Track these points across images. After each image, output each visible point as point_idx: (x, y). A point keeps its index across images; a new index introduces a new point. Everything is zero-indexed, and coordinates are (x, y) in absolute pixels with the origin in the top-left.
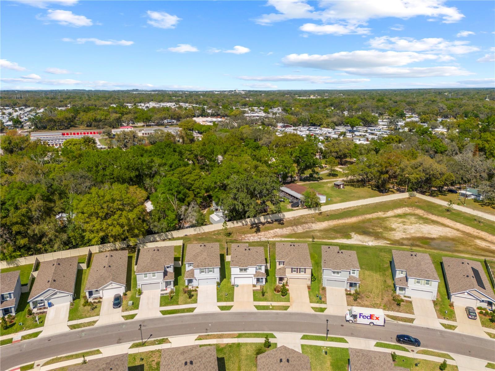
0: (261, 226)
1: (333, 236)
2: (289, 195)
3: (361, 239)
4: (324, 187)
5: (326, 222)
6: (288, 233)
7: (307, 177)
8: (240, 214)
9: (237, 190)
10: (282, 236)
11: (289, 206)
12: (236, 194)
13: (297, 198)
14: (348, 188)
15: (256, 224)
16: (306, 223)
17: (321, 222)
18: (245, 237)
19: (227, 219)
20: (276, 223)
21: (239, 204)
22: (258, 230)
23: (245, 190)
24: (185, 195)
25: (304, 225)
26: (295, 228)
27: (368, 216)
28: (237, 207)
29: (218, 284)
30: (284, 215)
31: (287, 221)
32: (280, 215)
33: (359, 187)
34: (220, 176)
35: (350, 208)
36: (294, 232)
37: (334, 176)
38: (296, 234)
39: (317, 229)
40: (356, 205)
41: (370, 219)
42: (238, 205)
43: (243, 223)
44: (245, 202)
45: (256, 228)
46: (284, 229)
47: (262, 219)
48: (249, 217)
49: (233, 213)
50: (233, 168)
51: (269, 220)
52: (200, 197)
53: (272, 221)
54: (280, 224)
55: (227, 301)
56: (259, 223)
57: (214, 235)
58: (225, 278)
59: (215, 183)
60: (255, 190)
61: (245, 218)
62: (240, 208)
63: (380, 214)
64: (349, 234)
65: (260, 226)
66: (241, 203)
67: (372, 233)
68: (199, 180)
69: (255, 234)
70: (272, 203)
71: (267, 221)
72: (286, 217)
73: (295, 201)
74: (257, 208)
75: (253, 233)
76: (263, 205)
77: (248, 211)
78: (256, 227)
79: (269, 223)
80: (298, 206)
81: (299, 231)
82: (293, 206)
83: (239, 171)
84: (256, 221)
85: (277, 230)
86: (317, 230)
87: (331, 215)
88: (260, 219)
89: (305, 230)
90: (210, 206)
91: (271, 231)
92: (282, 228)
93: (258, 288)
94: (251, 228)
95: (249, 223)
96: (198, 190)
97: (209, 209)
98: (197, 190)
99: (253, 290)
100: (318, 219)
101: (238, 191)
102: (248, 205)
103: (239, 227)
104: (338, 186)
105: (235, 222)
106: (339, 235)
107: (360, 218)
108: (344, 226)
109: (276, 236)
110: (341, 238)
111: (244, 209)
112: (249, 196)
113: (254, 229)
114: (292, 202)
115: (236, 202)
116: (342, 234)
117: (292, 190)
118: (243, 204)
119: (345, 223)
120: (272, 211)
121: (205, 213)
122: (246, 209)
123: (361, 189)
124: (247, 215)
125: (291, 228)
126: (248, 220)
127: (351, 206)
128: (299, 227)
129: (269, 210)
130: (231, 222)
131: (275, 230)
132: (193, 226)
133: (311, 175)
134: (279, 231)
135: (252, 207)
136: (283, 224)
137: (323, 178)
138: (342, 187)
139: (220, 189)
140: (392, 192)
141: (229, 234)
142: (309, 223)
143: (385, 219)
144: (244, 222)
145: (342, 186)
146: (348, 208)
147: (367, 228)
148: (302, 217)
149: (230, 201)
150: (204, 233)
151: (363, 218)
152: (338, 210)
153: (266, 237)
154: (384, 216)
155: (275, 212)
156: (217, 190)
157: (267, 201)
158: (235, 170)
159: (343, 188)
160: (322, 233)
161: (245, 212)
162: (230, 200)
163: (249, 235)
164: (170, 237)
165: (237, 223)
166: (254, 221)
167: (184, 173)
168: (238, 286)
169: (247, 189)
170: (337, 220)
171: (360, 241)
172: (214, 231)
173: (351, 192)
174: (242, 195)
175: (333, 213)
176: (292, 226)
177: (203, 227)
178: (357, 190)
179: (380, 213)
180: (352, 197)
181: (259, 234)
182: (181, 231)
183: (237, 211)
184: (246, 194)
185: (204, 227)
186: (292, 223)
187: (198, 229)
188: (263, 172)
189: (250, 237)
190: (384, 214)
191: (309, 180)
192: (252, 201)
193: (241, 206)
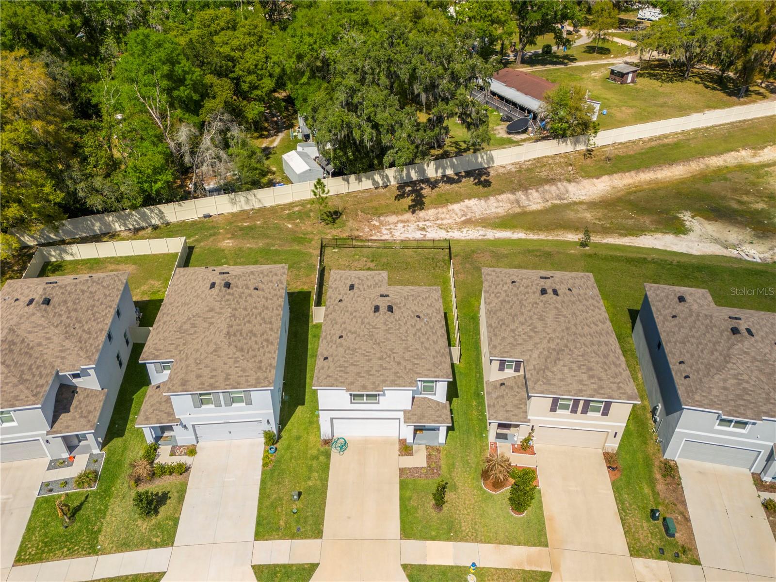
0: (426, 191)
1: (630, 222)
2: (502, 98)
3: (716, 235)
4: (582, 79)
5: (605, 178)
6: (501, 211)
7: (536, 54)
8: (367, 154)
9: (358, 77)
10: (486, 222)
11: (500, 131)
12: (353, 91)
13: (523, 109)
14: (644, 82)
15: (413, 183)
16: (551, 181)
17: (592, 177)
18: (381, 223)
19: (331, 168)
20: (468, 183)
21: (364, 124)
22: (418, 204)
23: (384, 80)
24: (204, 92)
25: (547, 187)
26: (520, 195)
27: (716, 162)
28: (356, 134)
29: (272, 440)
30: (491, 159)
31: (498, 175)
32: (481, 159)
33: (671, 81)
34: (310, 35)
35: (666, 136)
36: (518, 210)
37: (601, 53)
38: (524, 214)
39: (582, 198)
40: (679, 131)
41: (719, 169)
42: (360, 127)
43: (375, 182)
44: (383, 117)
45: (413, 197)
46: (492, 199)
47: (431, 171)
48: (392, 165)
49: (345, 154)
50: (350, 11)
51: (450, 172)
52: (260, 99)
53: (457, 174)
54: (479, 183)
55: (293, 537)
56: (422, 181)
57: (290, 217)
58: (303, 404)
59: (300, 57)
60: (413, 77)
61: (381, 167)
62: (366, 138)
63: (745, 156)
64: (678, 218)
65: (424, 192)
66: (369, 120)
67: (742, 213)
68: (255, 48)
69: (408, 216)
70: (463, 121)
71: (444, 176)
72: (497, 163)
73: (517, 116)
74: (418, 137)
75: (404, 211)
76: (437, 130)
77: (391, 147)
78: (412, 192)
79: (449, 180)
80: (525, 131)
81: (534, 207)
82: (511, 130)
83: (367, 22)
84: (414, 176)
85: (472, 203)
86: (581, 203)
87: (619, 158)
88: (424, 170)
89: (549, 204)
90: (291, 126)
91: (456, 207)
92: (486, 197)
93: (419, 460)
94: (398, 198)
95: (393, 182)
96: (252, 78)
97: (288, 135)
98: (249, 79)
99: (402, 471)
100: (582, 168)
101: (362, 81)
102: (392, 131)
103: (363, 191)
104: (620, 76)
105: (352, 178)
106: (646, 220)
107: (694, 167)
108: (654, 191)
109: (468, 222)
110: (656, 230)
111: (379, 142)
112: (394, 99)
113: (408, 201)
114: (508, 119)
115: (354, 119)
116: (656, 217)
117: (509, 84)
118: (376, 126)
119: (656, 181)
120: (456, 143)
121: (275, 144)
122: (386, 140)
123: (678, 85)
124: (387, 160)
125: (511, 197)
126: (391, 173)
127: (667, 131)
128: (534, 194)
129: (447, 141)
130: (339, 179)
131: (466, 201)
132: (227, 189)
133: (547, 49)
134: (476, 206)
135: (404, 135)
136: (487, 184)
137: (576, 57)
138: (629, 80)
139: (313, 76)
140: (758, 93)
141: (334, 216)
142: (560, 180)
143: (762, 172)
144: (377, 177)
145: (630, 76)
146: (659, 138)
147: (724, 198)
148: (540, 162)
149: (336, 113)
150: (262, 211)
151: (702, 166)
152: (634, 142)
153: (440, 227)
154: (755, 161)
155: (464, 146)
156: (304, 79)
157: (452, 115)
158: (355, 16)
159: (633, 81)
160: (600, 213)
161: (383, 150)
162: (337, 109)
163: (393, 219)
164: (155, 221)
165: (360, 180)
166: (408, 174)
167: (213, 27)
168: (344, 446)
169: (390, 75)
170: (633, 173)
171: (716, 241)
172: (291, 205)
173: (655, 95)
174: (373, 95)
175: (621, 152)
176: (513, 191)
177: (256, 191)
178: (668, 87)
179: (743, 153)
180: (662, 106)
181: (422, 214)
182: (189, 204)
183: (358, 147)
184: (386, 92)
185: (262, 193)
186: (512, 182)
187: (243, 199)
188: (436, 31)
189: (396, 224)
190: (754, 156)
191: (544, 63)
192: (402, 116)
193: (369, 130)
